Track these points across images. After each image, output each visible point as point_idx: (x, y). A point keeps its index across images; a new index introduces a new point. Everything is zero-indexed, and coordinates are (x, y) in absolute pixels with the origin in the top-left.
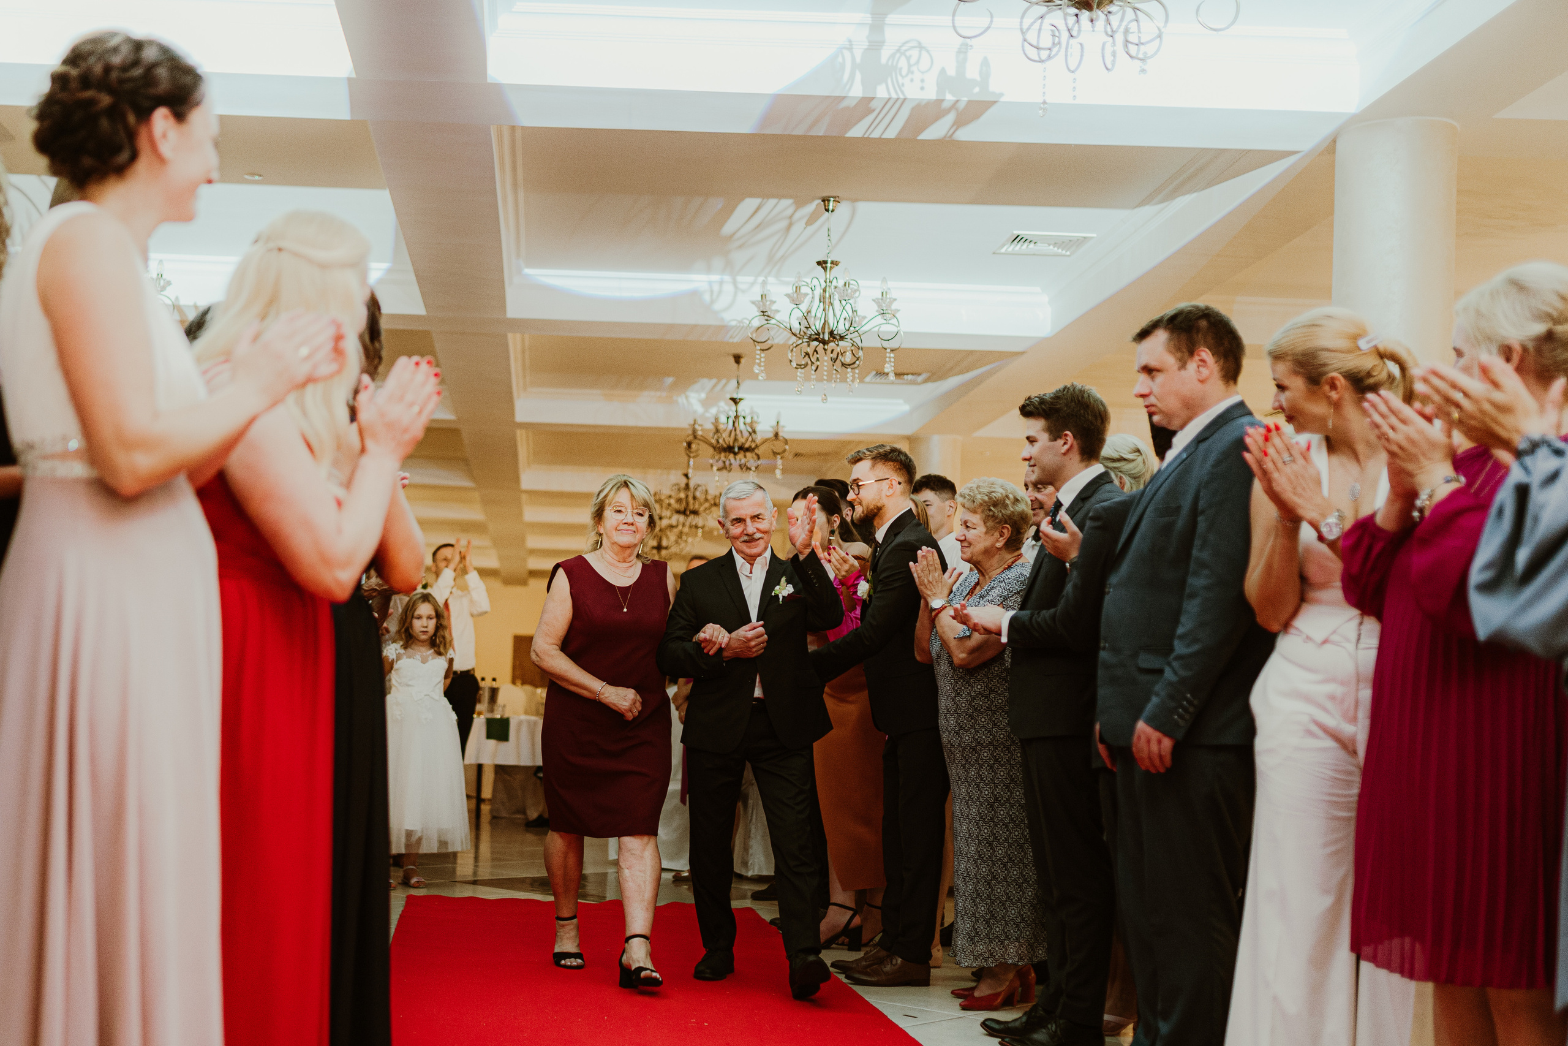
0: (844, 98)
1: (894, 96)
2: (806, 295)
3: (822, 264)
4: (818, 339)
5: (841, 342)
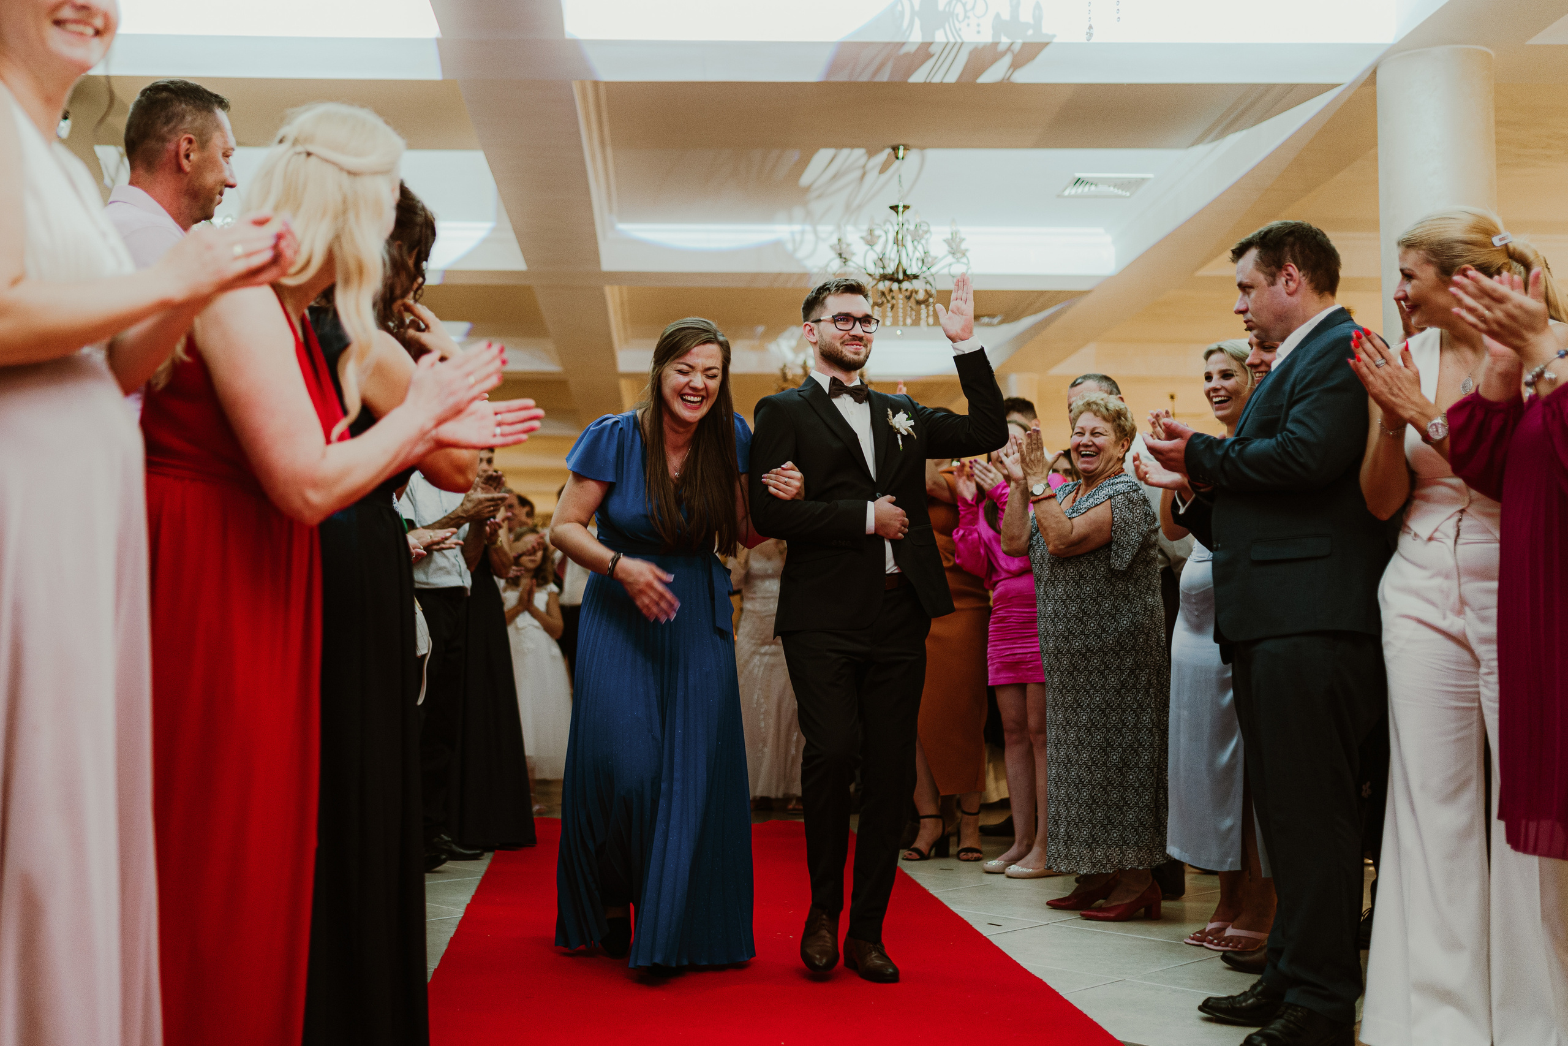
0: (904, 44)
1: (952, 41)
2: (879, 237)
3: (894, 208)
4: (892, 278)
5: (914, 281)
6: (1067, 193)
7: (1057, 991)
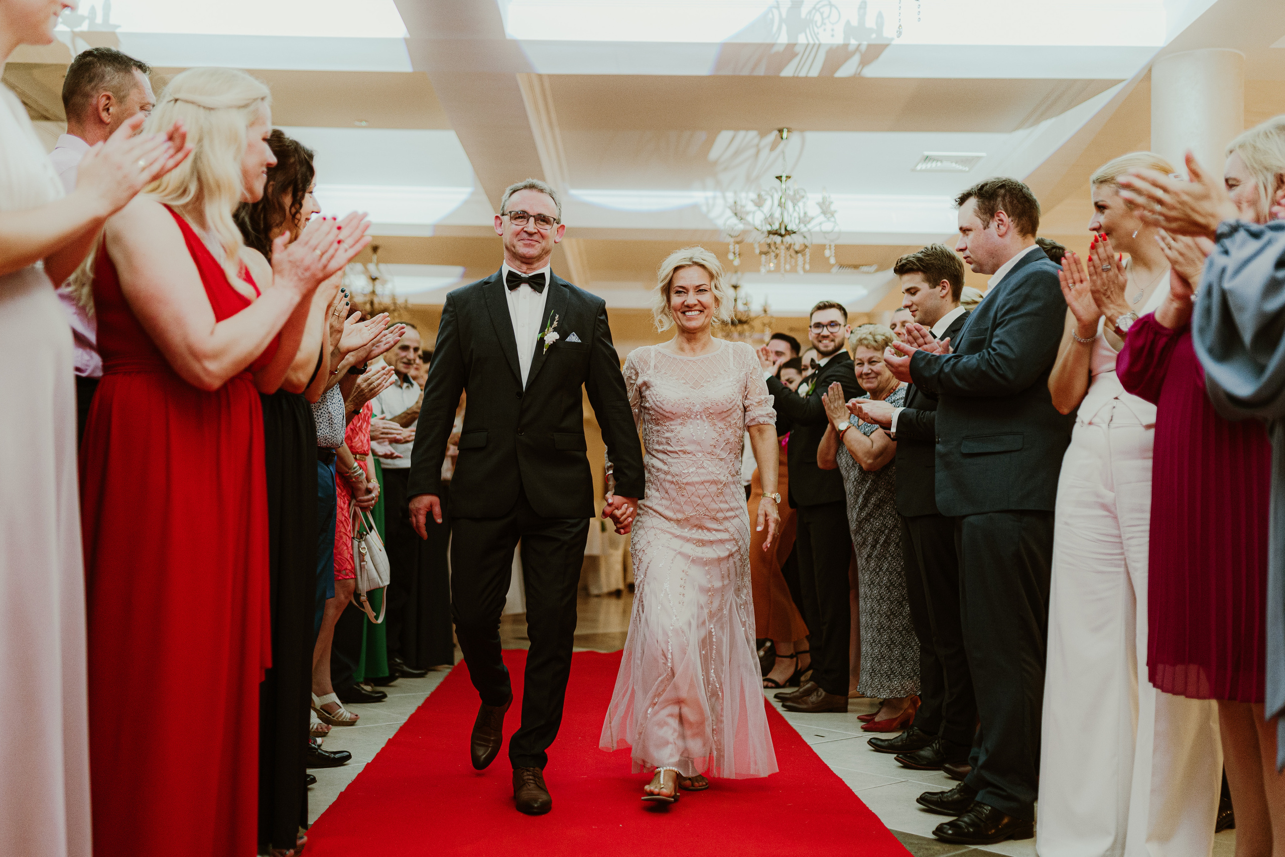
0: (773, 45)
1: (811, 42)
2: (767, 200)
3: (779, 178)
4: (776, 233)
5: (793, 235)
6: (919, 167)
7: (851, 788)
